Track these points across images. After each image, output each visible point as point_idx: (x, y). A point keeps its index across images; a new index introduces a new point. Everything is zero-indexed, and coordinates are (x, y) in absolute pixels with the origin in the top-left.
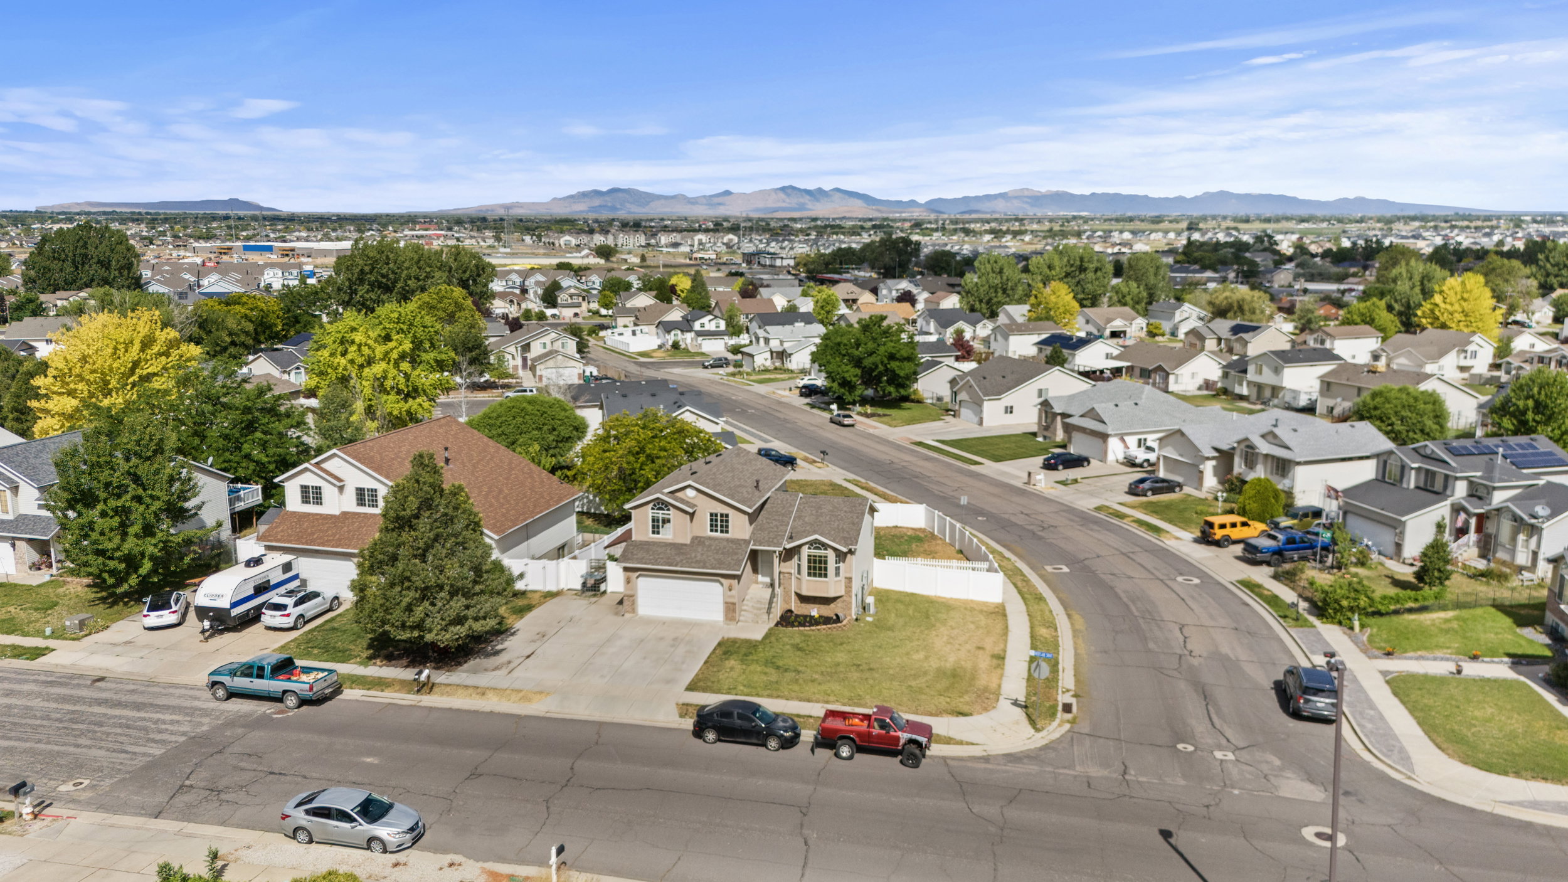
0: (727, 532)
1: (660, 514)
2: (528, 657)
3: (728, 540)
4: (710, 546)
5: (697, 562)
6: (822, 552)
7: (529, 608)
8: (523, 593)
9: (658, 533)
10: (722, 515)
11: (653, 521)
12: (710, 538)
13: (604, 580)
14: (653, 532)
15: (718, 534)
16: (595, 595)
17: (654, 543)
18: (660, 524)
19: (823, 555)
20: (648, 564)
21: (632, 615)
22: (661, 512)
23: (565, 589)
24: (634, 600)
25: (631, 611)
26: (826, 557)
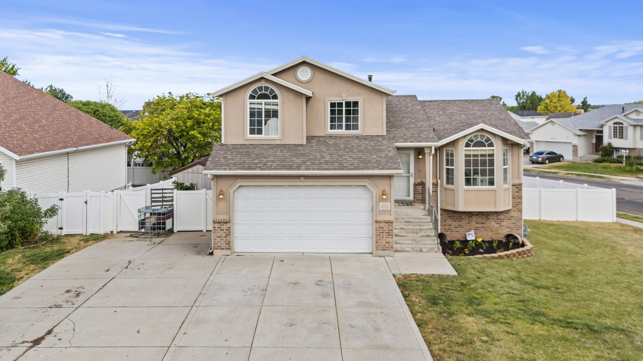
0: (356, 127)
1: (262, 105)
2: (37, 342)
3: (357, 137)
4: (335, 145)
5: (327, 162)
6: (486, 150)
7: (61, 254)
8: (57, 239)
9: (260, 132)
10: (348, 104)
11: (252, 114)
12: (331, 137)
13: (170, 214)
14: (252, 132)
15: (343, 131)
16: (158, 235)
17: (254, 146)
18: (263, 119)
19: (487, 153)
20: (255, 169)
21: (228, 252)
22: (263, 101)
23: (115, 232)
24: (229, 229)
25: (224, 246)
26: (492, 155)
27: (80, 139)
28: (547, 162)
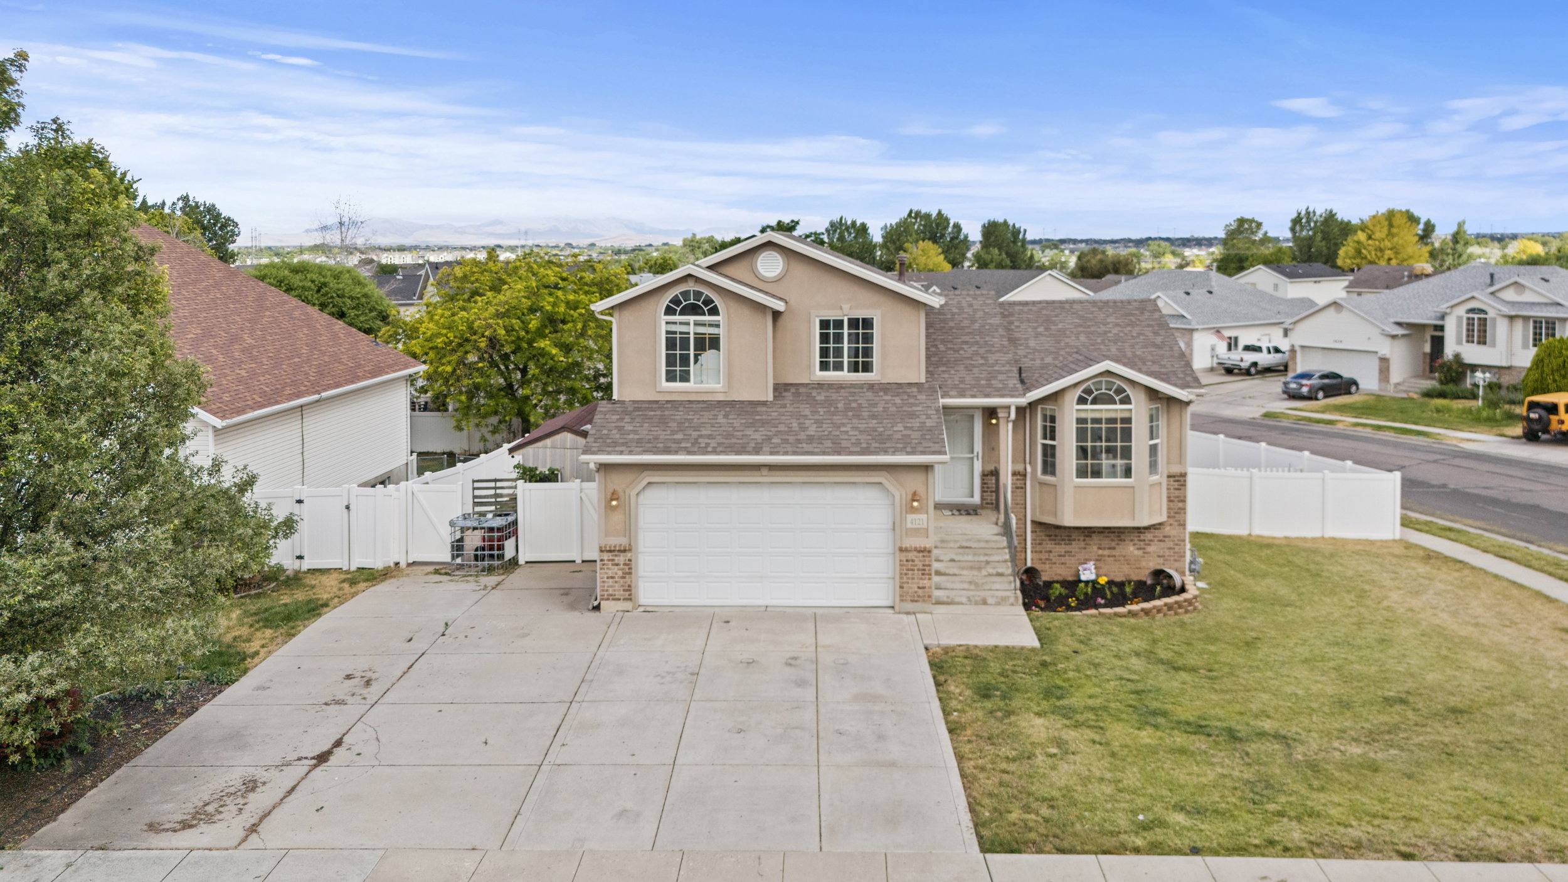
0: (867, 367)
1: (690, 326)
2: (322, 758)
3: (871, 386)
4: (829, 402)
5: (810, 439)
6: (1116, 410)
7: (314, 609)
9: (685, 377)
10: (854, 323)
11: (671, 344)
12: (820, 386)
13: (511, 530)
14: (671, 377)
15: (844, 375)
16: (490, 570)
17: (675, 405)
18: (692, 352)
19: (1119, 415)
20: (676, 452)
21: (627, 605)
22: (692, 319)
23: (403, 564)
24: (628, 564)
25: (620, 593)
26: (1128, 420)
27: (321, 374)
28: (1321, 395)
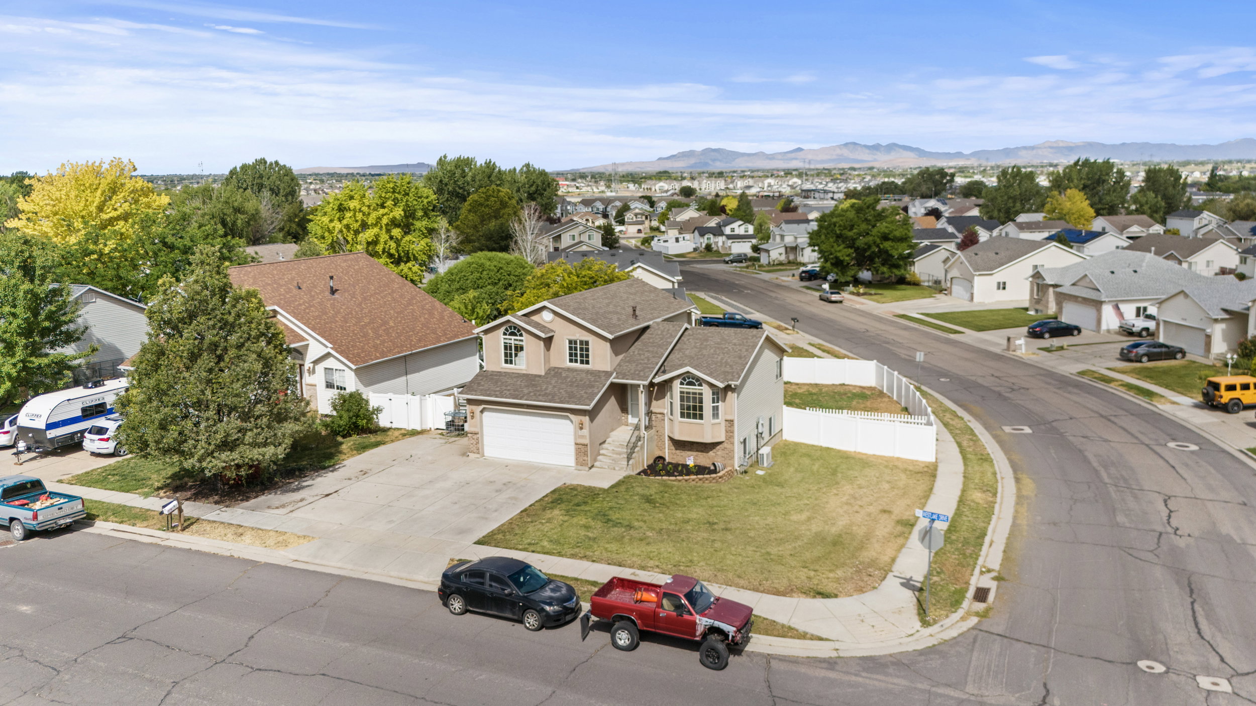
0: (587, 362)
1: (513, 340)
2: (327, 495)
3: (588, 372)
4: (565, 378)
5: (546, 395)
7: (377, 445)
8: (385, 430)
9: (511, 363)
10: (581, 342)
11: (506, 348)
12: (569, 370)
14: (506, 362)
15: (578, 365)
17: (506, 374)
18: (513, 352)
19: (698, 391)
20: (491, 396)
21: (478, 456)
22: (513, 338)
23: (433, 429)
24: (477, 439)
25: (475, 451)
26: (701, 394)
28: (1145, 359)
